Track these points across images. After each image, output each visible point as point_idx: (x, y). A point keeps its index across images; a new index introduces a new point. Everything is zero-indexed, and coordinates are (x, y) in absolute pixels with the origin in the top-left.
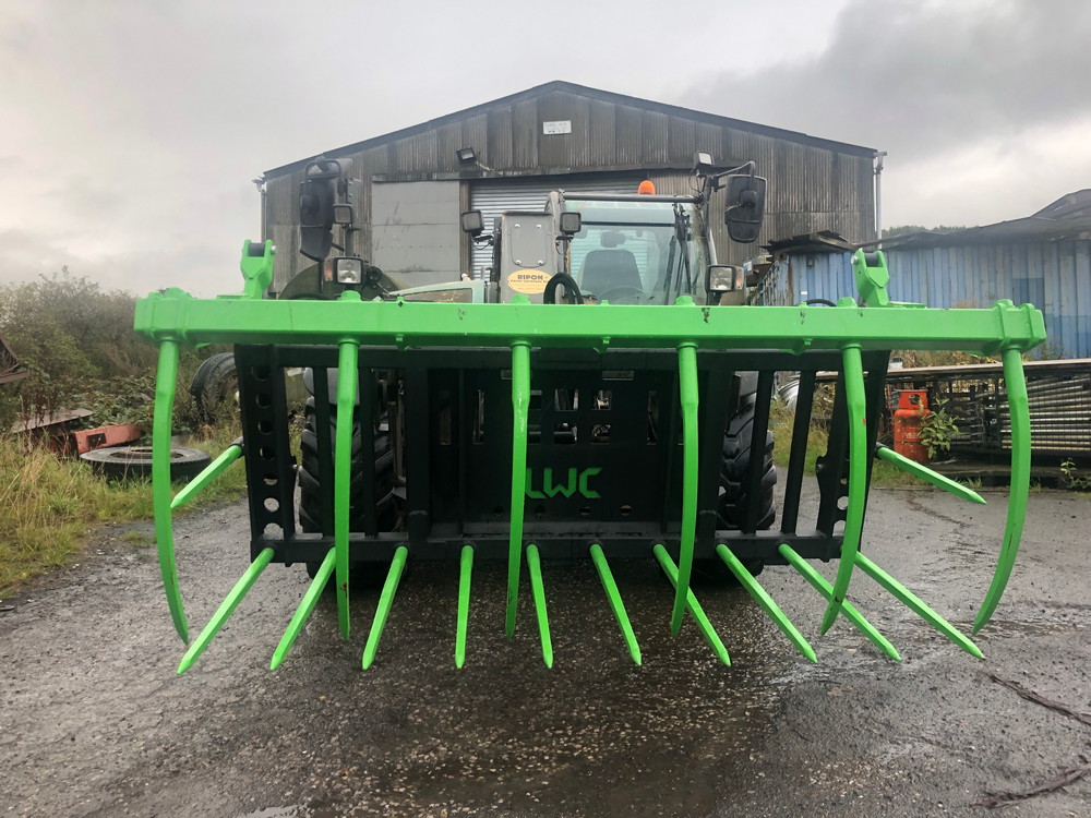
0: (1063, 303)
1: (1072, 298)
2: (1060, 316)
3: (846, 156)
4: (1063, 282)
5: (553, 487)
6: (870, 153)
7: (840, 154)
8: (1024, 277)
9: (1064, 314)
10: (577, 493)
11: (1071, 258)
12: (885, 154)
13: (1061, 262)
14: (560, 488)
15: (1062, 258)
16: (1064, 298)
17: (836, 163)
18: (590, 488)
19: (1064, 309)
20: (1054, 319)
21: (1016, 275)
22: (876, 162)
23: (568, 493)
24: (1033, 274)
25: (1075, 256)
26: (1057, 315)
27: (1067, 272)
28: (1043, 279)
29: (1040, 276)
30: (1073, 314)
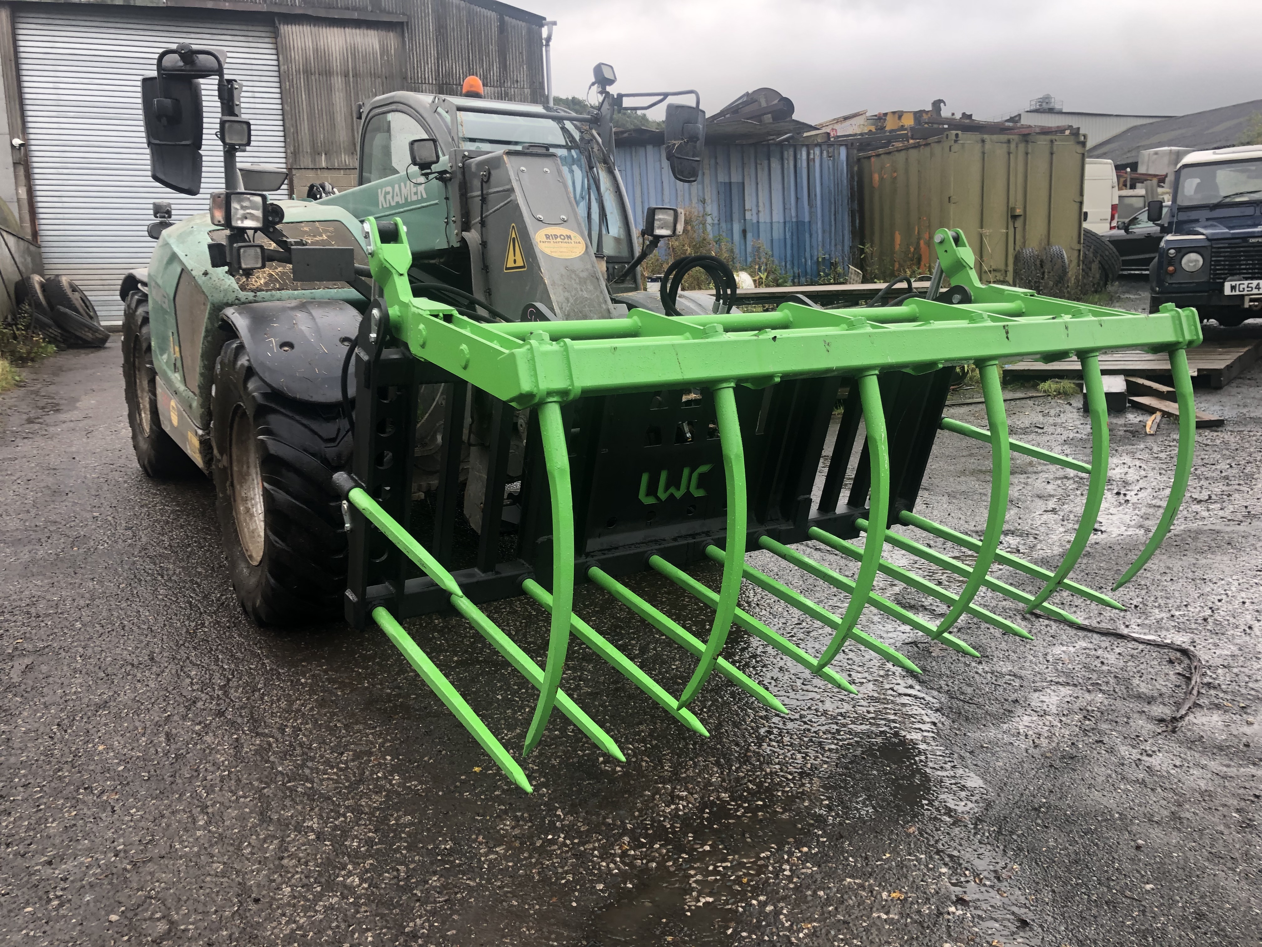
0: (760, 209)
1: (768, 205)
2: (758, 222)
3: (514, 22)
4: (760, 186)
5: (667, 489)
6: (539, 21)
7: (507, 18)
8: (727, 180)
9: (761, 220)
10: (688, 493)
11: (766, 162)
12: (555, 23)
13: (759, 166)
14: (672, 490)
15: (759, 162)
16: (761, 204)
17: (502, 28)
18: (699, 487)
19: (761, 215)
20: (753, 224)
21: (721, 179)
22: (545, 32)
23: (678, 494)
24: (736, 178)
25: (769, 160)
26: (755, 221)
27: (763, 176)
28: (743, 183)
29: (740, 180)
30: (768, 220)
